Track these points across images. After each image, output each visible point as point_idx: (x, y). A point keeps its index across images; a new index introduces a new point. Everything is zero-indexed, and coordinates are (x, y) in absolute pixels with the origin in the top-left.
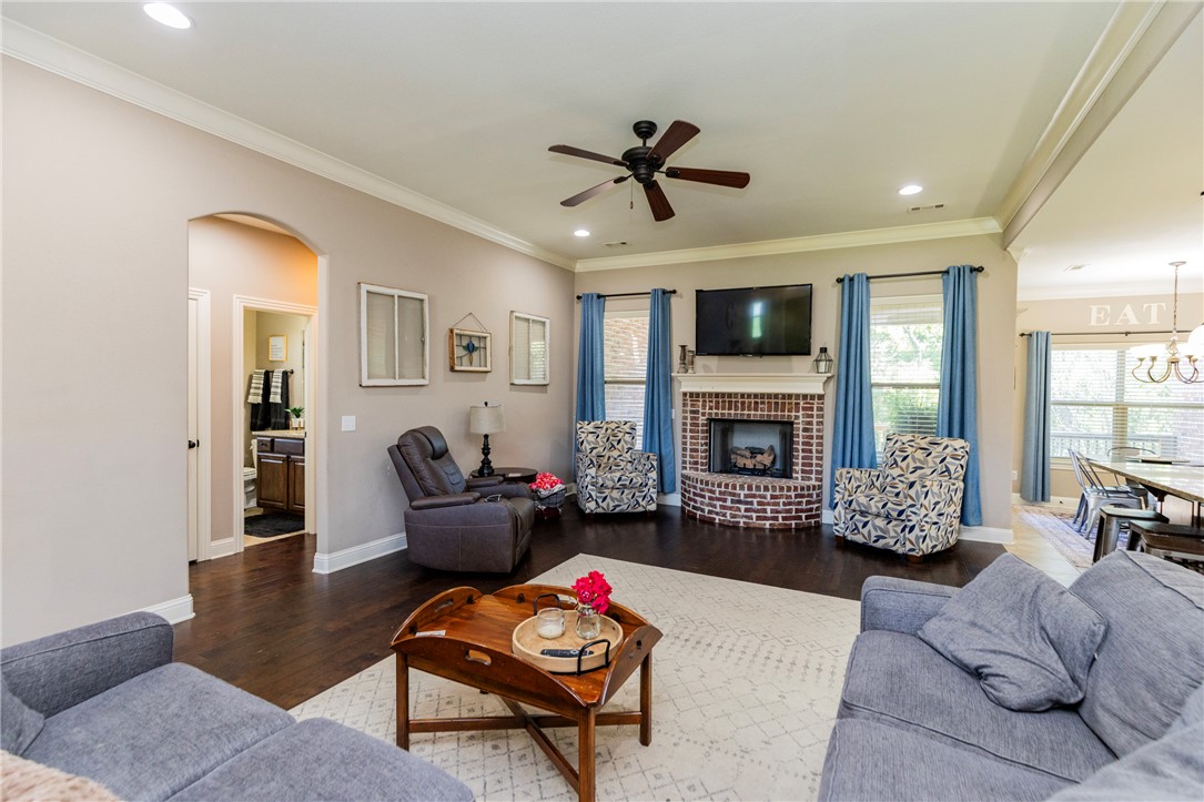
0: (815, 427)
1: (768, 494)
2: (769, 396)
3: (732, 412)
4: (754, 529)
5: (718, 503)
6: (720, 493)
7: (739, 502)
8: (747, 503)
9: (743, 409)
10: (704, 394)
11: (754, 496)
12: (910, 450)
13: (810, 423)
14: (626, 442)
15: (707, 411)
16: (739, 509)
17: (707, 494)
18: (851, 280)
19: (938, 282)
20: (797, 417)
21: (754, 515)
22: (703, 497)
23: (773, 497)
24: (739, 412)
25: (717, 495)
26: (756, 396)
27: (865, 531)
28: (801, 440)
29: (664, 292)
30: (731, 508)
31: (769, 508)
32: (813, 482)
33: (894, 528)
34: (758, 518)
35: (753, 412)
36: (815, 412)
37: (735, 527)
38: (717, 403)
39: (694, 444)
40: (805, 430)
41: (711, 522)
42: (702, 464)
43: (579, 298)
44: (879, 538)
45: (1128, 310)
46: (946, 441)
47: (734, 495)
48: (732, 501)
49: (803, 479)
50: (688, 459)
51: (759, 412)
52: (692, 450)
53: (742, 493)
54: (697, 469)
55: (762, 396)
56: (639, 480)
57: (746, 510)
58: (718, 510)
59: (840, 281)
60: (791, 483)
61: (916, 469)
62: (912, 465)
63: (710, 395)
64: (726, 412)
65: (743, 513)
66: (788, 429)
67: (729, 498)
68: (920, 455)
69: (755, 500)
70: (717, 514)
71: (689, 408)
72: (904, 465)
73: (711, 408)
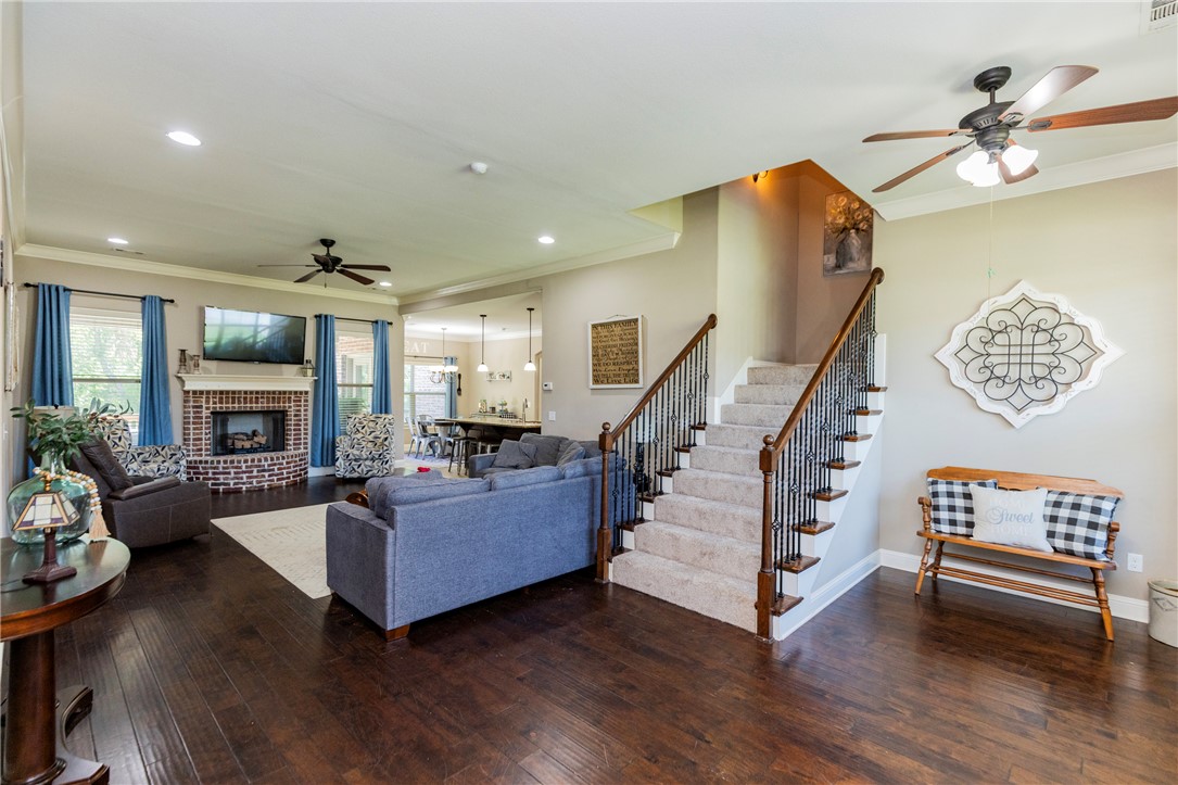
0: (303, 413)
1: (284, 462)
2: (269, 392)
3: (236, 405)
4: (276, 487)
5: (244, 476)
6: (247, 467)
7: (264, 471)
8: (270, 470)
9: (245, 403)
10: (208, 392)
11: (275, 465)
12: (365, 423)
13: (299, 411)
14: (126, 439)
15: (211, 405)
16: (264, 476)
17: (232, 471)
18: (326, 317)
19: (370, 327)
20: (290, 407)
21: (275, 478)
22: (229, 473)
23: (287, 463)
24: (242, 405)
25: (244, 469)
26: (257, 392)
27: (359, 470)
28: (293, 422)
29: (161, 300)
30: (256, 477)
31: (285, 471)
32: (302, 451)
33: (377, 464)
34: (278, 479)
35: (254, 405)
36: (302, 403)
37: (261, 490)
38: (221, 399)
39: (197, 434)
40: (296, 416)
41: (238, 491)
42: (207, 450)
43: (27, 285)
44: (368, 471)
45: (416, 345)
46: (383, 416)
47: (259, 466)
48: (258, 471)
49: (295, 449)
50: (191, 447)
51: (260, 405)
52: (194, 439)
53: (266, 464)
54: (201, 455)
55: (263, 392)
56: (174, 468)
57: (269, 476)
58: (245, 480)
59: (316, 316)
60: (285, 454)
61: (371, 432)
62: (369, 431)
63: (215, 392)
64: (230, 405)
65: (267, 478)
66: (279, 416)
67: (255, 470)
68: (371, 424)
69: (276, 468)
70: (244, 483)
71: (191, 404)
72: (363, 431)
73: (215, 403)
